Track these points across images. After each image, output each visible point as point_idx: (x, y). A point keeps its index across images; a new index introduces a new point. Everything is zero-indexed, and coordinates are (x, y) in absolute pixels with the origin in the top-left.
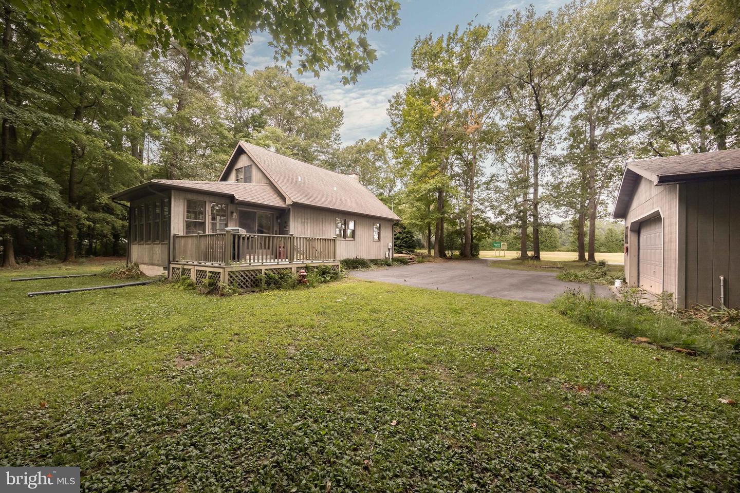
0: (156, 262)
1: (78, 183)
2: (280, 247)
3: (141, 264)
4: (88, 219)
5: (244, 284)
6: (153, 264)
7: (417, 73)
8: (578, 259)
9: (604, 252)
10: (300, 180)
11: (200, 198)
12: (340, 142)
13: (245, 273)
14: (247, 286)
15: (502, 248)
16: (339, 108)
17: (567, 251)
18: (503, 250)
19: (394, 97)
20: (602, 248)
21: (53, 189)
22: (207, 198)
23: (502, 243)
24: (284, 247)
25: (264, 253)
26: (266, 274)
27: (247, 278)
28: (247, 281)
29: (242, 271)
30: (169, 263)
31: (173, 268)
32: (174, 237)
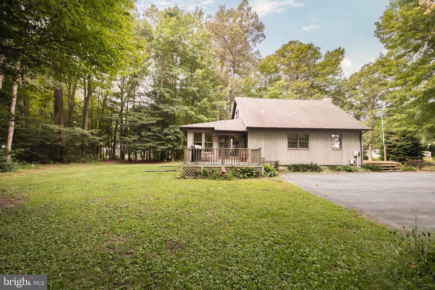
2: (243, 155)
5: (191, 174)
10: (263, 112)
11: (199, 131)
13: (192, 168)
14: (193, 175)
22: (203, 131)
24: (245, 155)
25: (233, 158)
26: (204, 170)
27: (193, 171)
28: (193, 172)
29: (190, 167)
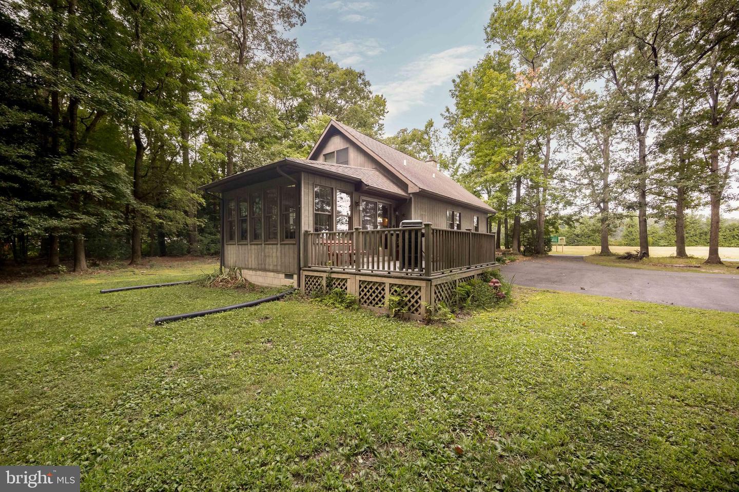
0: (271, 268)
1: (142, 177)
3: (243, 269)
4: (159, 216)
6: (265, 270)
7: (490, 46)
8: (675, 255)
9: (664, 246)
10: (405, 164)
11: (327, 183)
12: (383, 132)
13: (444, 286)
15: (559, 243)
16: (382, 96)
17: (618, 245)
18: (561, 245)
19: (459, 77)
20: (662, 241)
21: (125, 182)
22: (333, 185)
23: (559, 238)
27: (446, 293)
28: (446, 297)
30: (300, 269)
31: (307, 276)
32: (304, 234)
